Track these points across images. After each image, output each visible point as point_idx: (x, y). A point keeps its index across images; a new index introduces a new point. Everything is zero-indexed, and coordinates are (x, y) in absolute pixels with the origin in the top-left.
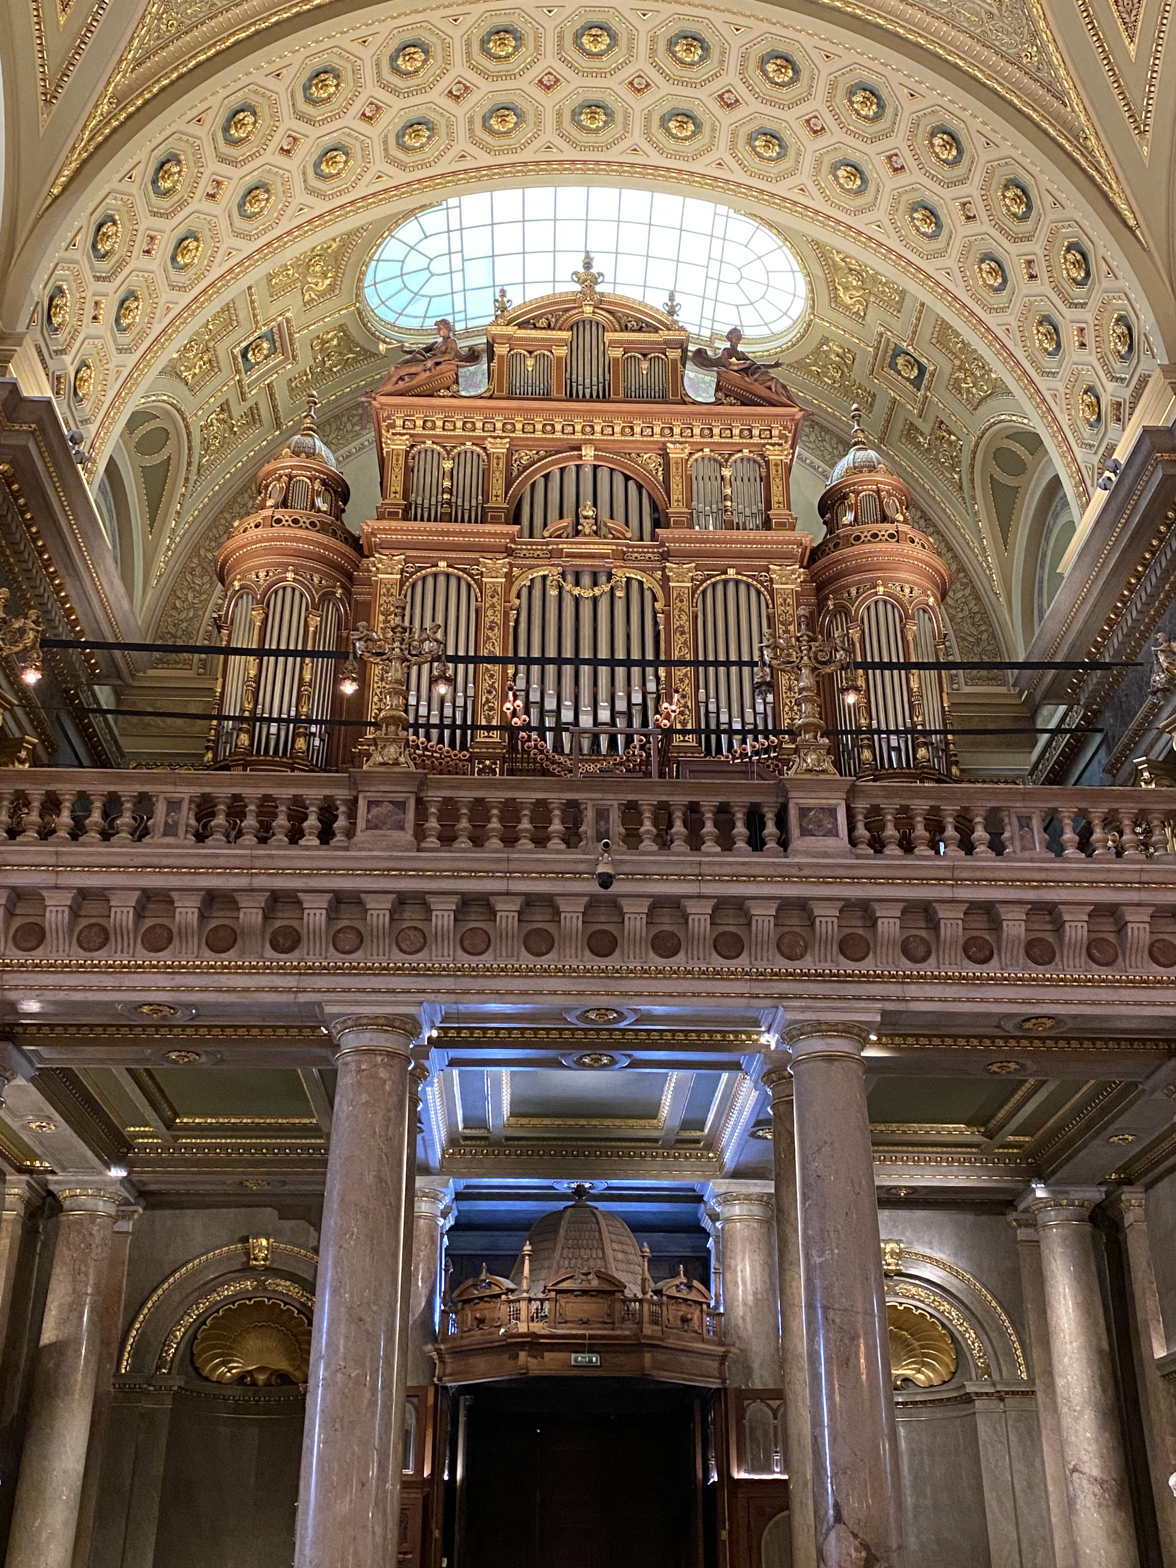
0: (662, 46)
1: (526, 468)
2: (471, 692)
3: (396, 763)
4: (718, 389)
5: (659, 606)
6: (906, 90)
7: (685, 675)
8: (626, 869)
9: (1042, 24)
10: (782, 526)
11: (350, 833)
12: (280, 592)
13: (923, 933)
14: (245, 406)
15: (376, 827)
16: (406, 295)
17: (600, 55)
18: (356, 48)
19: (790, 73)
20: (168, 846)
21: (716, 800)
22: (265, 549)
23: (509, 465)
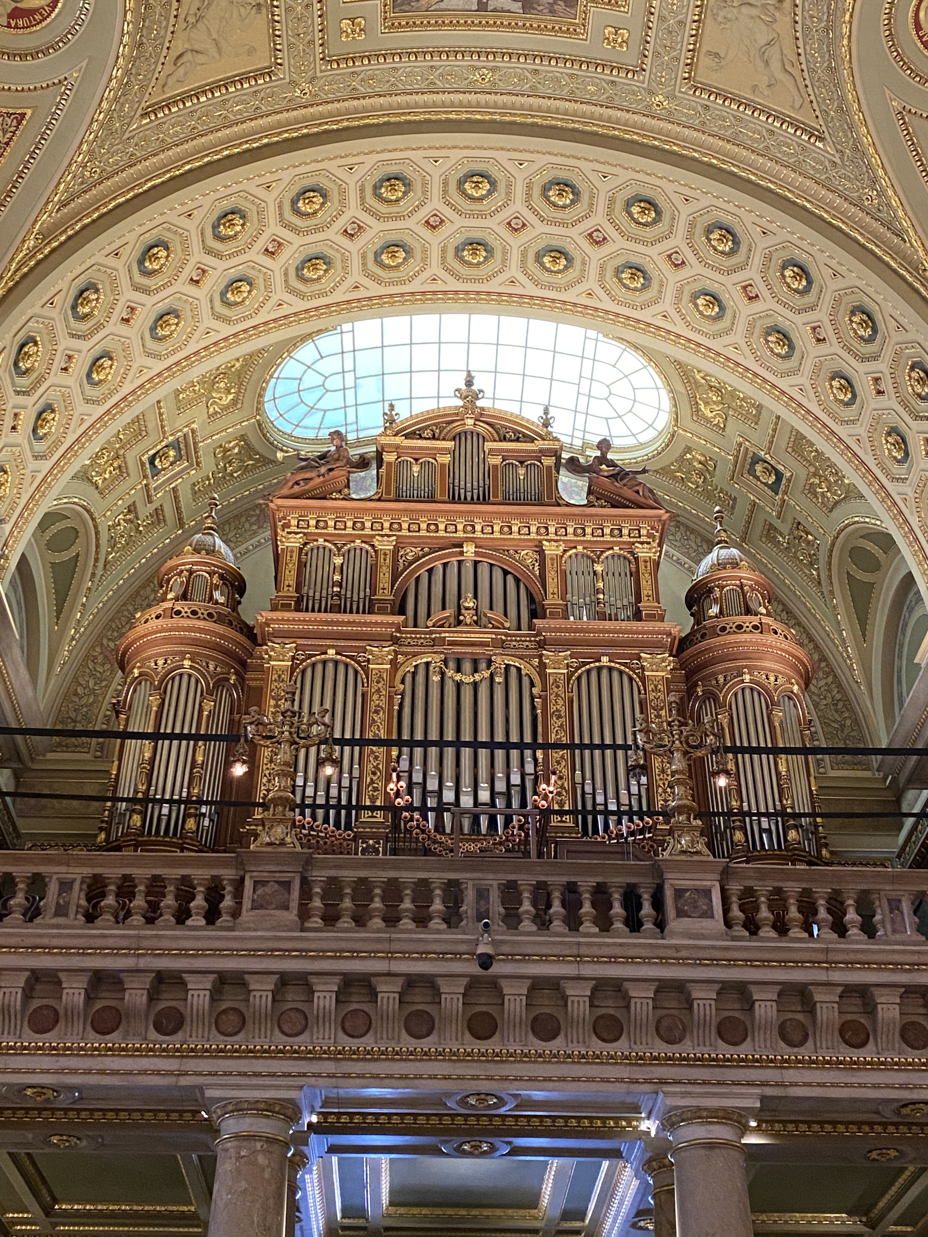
0: (536, 191)
1: (411, 563)
2: (356, 774)
3: (283, 843)
4: (590, 492)
5: (535, 691)
6: (758, 229)
7: (562, 757)
8: (506, 949)
9: (880, 172)
10: (651, 617)
11: (236, 913)
12: (177, 678)
13: (800, 1017)
14: (151, 508)
15: (261, 907)
16: (303, 409)
17: (480, 199)
18: (261, 193)
19: (653, 214)
20: (58, 926)
21: (592, 881)
22: (164, 638)
23: (395, 561)
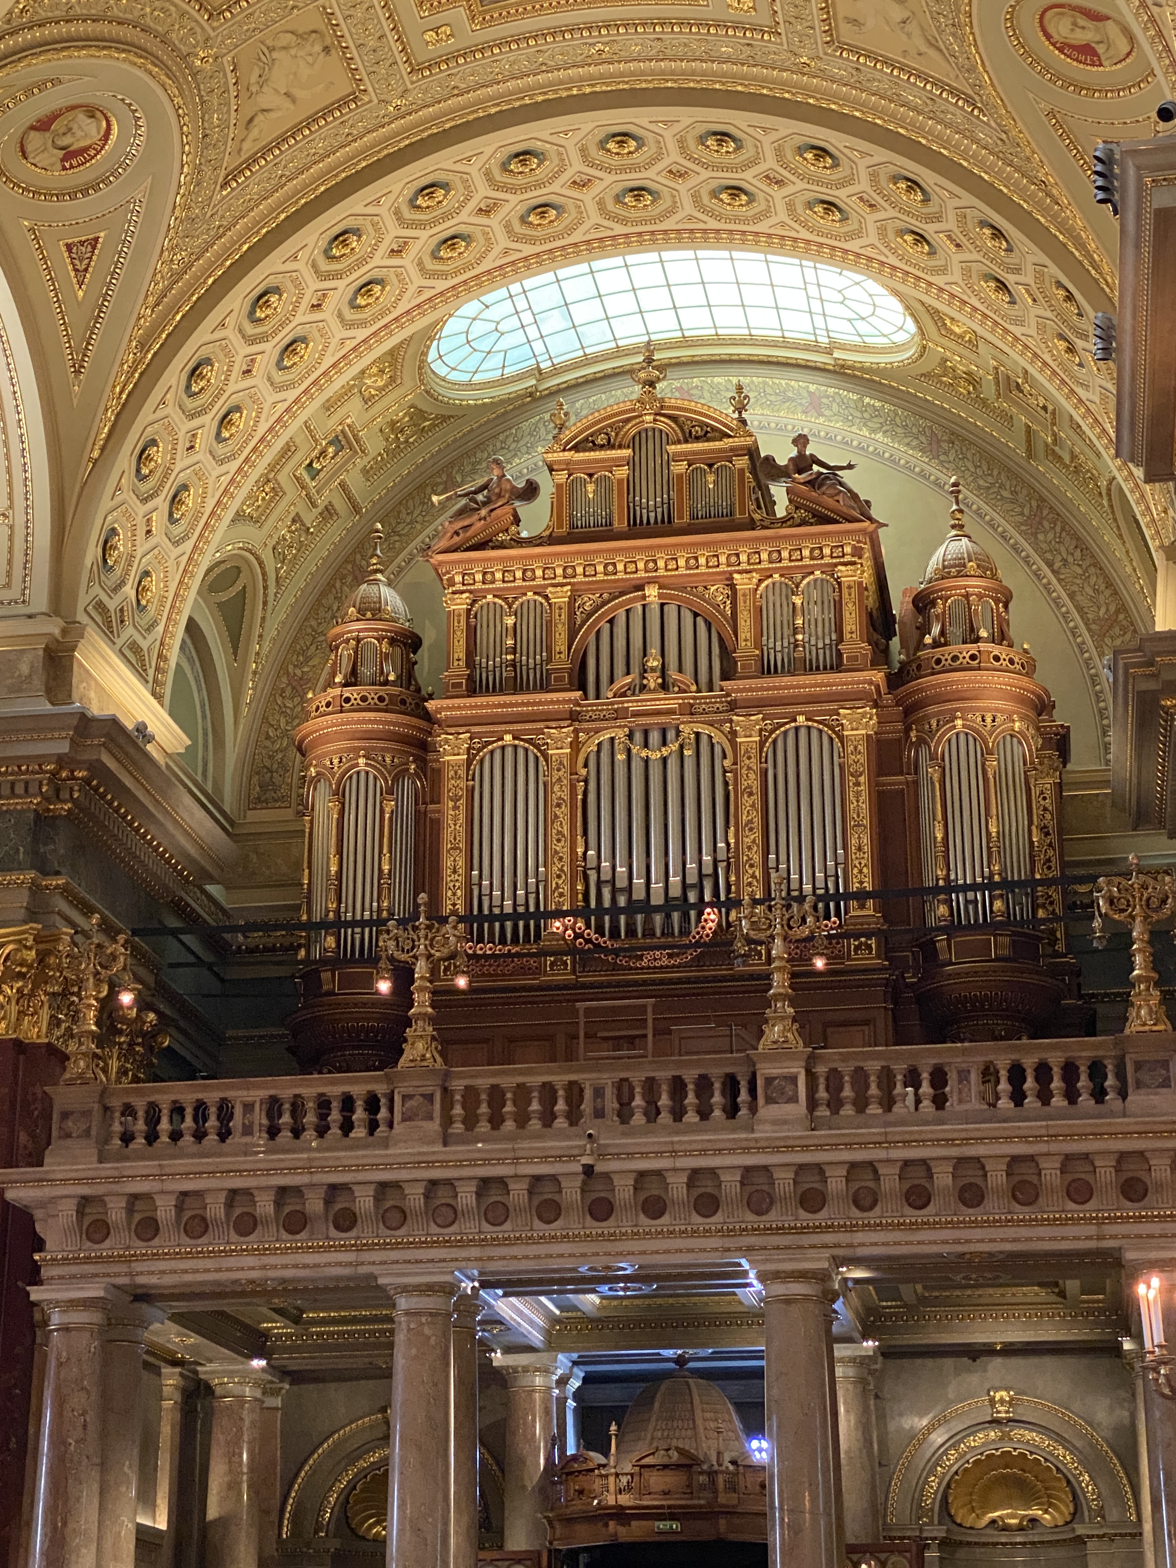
0: (692, 142)
1: (590, 615)
2: (543, 874)
3: (424, 1059)
5: (727, 763)
7: (754, 841)
8: (612, 1151)
10: (853, 661)
11: (389, 1125)
12: (355, 777)
14: (318, 509)
15: (410, 1119)
16: (478, 356)
17: (629, 154)
18: (371, 210)
19: (829, 161)
21: (696, 1074)
22: (336, 732)
23: (572, 614)
